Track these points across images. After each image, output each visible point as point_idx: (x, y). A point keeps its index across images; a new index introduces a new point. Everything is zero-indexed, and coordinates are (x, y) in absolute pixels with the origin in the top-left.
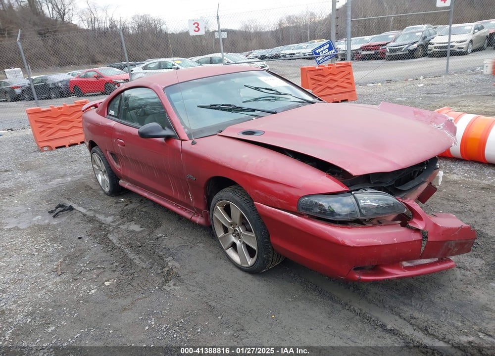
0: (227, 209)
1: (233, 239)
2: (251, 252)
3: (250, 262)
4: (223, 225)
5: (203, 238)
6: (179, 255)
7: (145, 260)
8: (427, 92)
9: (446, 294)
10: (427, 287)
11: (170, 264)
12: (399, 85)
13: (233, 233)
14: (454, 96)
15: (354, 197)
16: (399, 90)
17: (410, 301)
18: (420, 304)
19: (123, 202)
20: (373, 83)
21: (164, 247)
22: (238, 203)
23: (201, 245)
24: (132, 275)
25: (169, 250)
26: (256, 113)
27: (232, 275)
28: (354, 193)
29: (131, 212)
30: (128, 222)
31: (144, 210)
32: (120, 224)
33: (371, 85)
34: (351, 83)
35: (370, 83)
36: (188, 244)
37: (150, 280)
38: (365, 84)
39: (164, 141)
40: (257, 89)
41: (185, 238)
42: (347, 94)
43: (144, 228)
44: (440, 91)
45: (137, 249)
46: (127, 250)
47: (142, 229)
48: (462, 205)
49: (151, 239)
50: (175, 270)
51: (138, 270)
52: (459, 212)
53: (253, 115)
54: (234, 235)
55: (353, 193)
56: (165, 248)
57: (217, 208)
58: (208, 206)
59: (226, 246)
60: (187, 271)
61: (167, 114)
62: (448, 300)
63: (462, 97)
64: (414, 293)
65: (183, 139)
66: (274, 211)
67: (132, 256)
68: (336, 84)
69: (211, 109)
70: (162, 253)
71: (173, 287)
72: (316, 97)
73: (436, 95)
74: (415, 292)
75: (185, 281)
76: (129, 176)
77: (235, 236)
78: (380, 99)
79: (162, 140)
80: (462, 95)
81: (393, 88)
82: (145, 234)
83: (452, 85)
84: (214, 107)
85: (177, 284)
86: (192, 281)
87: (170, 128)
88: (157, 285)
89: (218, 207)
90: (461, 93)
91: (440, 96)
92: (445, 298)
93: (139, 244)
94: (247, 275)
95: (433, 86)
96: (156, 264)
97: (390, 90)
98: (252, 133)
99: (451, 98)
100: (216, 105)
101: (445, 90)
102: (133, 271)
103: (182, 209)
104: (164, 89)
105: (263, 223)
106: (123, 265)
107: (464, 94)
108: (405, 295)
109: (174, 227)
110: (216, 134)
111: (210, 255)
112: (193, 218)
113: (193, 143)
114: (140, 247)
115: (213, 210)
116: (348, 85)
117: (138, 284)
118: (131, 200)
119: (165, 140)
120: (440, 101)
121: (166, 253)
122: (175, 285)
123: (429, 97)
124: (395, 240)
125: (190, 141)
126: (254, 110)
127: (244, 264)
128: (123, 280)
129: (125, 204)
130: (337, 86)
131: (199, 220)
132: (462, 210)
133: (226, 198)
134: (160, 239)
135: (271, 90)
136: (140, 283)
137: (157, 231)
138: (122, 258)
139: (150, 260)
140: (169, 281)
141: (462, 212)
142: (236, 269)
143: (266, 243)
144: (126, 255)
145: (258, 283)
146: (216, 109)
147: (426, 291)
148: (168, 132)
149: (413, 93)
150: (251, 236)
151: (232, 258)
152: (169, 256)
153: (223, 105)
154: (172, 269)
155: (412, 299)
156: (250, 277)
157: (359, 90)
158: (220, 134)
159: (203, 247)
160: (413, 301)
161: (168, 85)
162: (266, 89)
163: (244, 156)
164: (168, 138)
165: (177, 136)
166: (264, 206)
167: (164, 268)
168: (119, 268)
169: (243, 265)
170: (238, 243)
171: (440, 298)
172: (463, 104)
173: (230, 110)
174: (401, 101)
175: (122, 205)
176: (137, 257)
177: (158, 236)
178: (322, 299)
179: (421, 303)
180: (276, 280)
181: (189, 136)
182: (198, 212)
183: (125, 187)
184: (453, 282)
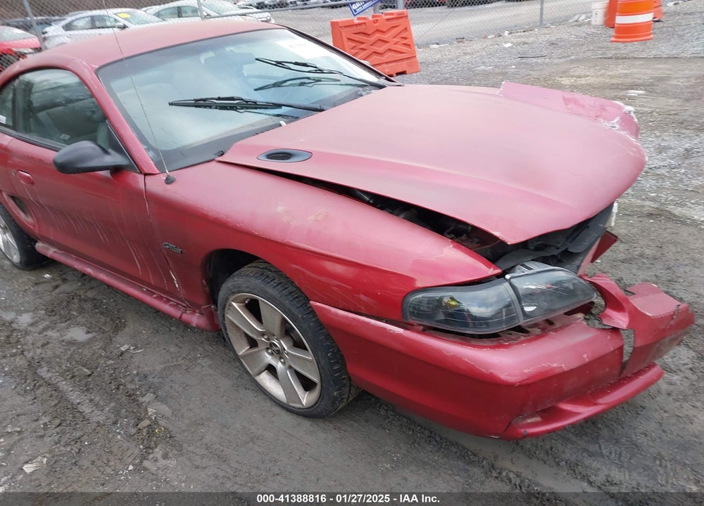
0: (253, 308)
1: (269, 359)
2: (307, 385)
3: (306, 399)
4: (247, 335)
5: (207, 347)
6: (167, 388)
7: (101, 403)
8: (519, 56)
9: (652, 426)
10: (617, 413)
11: (151, 411)
12: (477, 46)
13: (268, 349)
14: (561, 60)
15: (511, 285)
16: (479, 54)
17: (597, 446)
18: (616, 450)
19: (48, 281)
20: (438, 44)
21: (135, 372)
22: (276, 299)
23: (205, 362)
24: (79, 443)
25: (146, 377)
26: (284, 110)
27: (272, 422)
28: (511, 278)
29: (65, 303)
30: (61, 322)
31: (90, 294)
32: (45, 329)
33: (435, 46)
34: (408, 45)
35: (433, 44)
36: (181, 361)
37: (115, 450)
38: (426, 45)
39: (109, 176)
40: (279, 64)
41: (173, 349)
42: (405, 62)
43: (94, 334)
44: (539, 53)
45: (84, 382)
46: (64, 385)
47: (90, 336)
48: (626, 246)
49: (109, 359)
50: (162, 422)
51: (89, 429)
52: (625, 259)
53: (278, 115)
54: (270, 351)
55: (508, 277)
56: (138, 374)
57: (231, 305)
58: (212, 298)
59: (256, 370)
60: (186, 421)
61: (110, 121)
62: (659, 438)
63: (572, 61)
64: (600, 429)
65: (147, 172)
66: (354, 319)
67: (75, 397)
68: (386, 46)
69: (196, 106)
70: (133, 387)
71: (162, 462)
72: (381, 75)
73: (534, 60)
74: (600, 425)
75: (185, 445)
76: (52, 238)
77: (272, 354)
78: (453, 68)
79: (106, 173)
80: (572, 60)
81: (468, 50)
82: (97, 346)
83: (553, 44)
84: (200, 103)
85: (170, 455)
86: (199, 444)
87: (118, 150)
88: (130, 460)
89: (234, 304)
90: (568, 56)
91: (539, 60)
92: (653, 434)
93: (86, 370)
94: (301, 420)
95: (526, 46)
96: (123, 411)
97: (465, 54)
98: (285, 156)
99: (557, 64)
100: (204, 100)
101: (545, 53)
102: (78, 434)
103: (160, 298)
104: (97, 71)
105: (328, 337)
106: (57, 421)
107: (573, 57)
108: (586, 434)
109: (149, 328)
110: (213, 160)
111: (225, 383)
112: (185, 317)
113: (169, 181)
114: (89, 375)
115: (224, 308)
116: (404, 49)
117: (93, 462)
118: (64, 276)
119: (111, 174)
120: (541, 69)
121: (141, 386)
122: (165, 457)
123: (526, 64)
124: (586, 358)
125: (161, 175)
126: (279, 106)
127: (294, 403)
128: (60, 455)
129: (54, 284)
130: (389, 50)
131: (196, 319)
132: (629, 256)
133: (248, 290)
134: (126, 356)
135: (305, 65)
136: (94, 458)
137: (119, 339)
138: (56, 405)
139: (112, 405)
140: (152, 449)
141: (631, 260)
142: (277, 410)
143: (336, 371)
144: (62, 398)
145: (322, 435)
146: (205, 107)
147: (618, 421)
148: (114, 159)
149: (500, 58)
150: (308, 360)
151: (268, 390)
152: (147, 391)
153: (219, 99)
154: (156, 422)
155: (601, 441)
156: (306, 424)
157: (421, 55)
158: (220, 159)
159: (210, 366)
160: (603, 447)
161: (104, 63)
162: (296, 64)
163: (280, 209)
164: (116, 170)
165: (135, 166)
166: (333, 310)
167: (140, 420)
168: (52, 430)
169: (291, 404)
170: (279, 366)
171: (646, 435)
172: (577, 73)
173: (233, 108)
174: (486, 71)
175: (49, 287)
176: (84, 398)
177: (123, 349)
178: (445, 460)
179: (619, 450)
180: (356, 425)
181: (159, 164)
182: (194, 307)
183: (48, 256)
184: (658, 399)
